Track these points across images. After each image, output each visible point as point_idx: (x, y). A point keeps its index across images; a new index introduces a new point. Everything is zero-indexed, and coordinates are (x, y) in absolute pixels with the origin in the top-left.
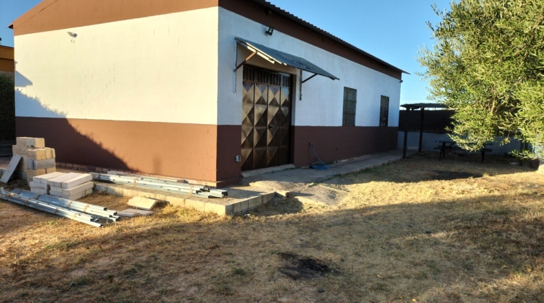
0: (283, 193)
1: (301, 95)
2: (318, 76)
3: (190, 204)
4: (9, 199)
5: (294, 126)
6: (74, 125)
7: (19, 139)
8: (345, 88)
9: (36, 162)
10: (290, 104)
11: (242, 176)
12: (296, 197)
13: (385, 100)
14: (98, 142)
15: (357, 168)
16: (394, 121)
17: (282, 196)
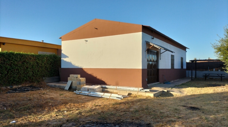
0: (166, 91)
1: (160, 58)
2: (167, 51)
3: (140, 94)
4: (80, 94)
5: (159, 69)
6: (85, 71)
7: (71, 75)
8: (171, 55)
9: (81, 83)
10: (157, 61)
11: (147, 86)
12: (170, 92)
13: (182, 59)
14: (95, 76)
15: (180, 84)
16: (185, 67)
17: (165, 92)
